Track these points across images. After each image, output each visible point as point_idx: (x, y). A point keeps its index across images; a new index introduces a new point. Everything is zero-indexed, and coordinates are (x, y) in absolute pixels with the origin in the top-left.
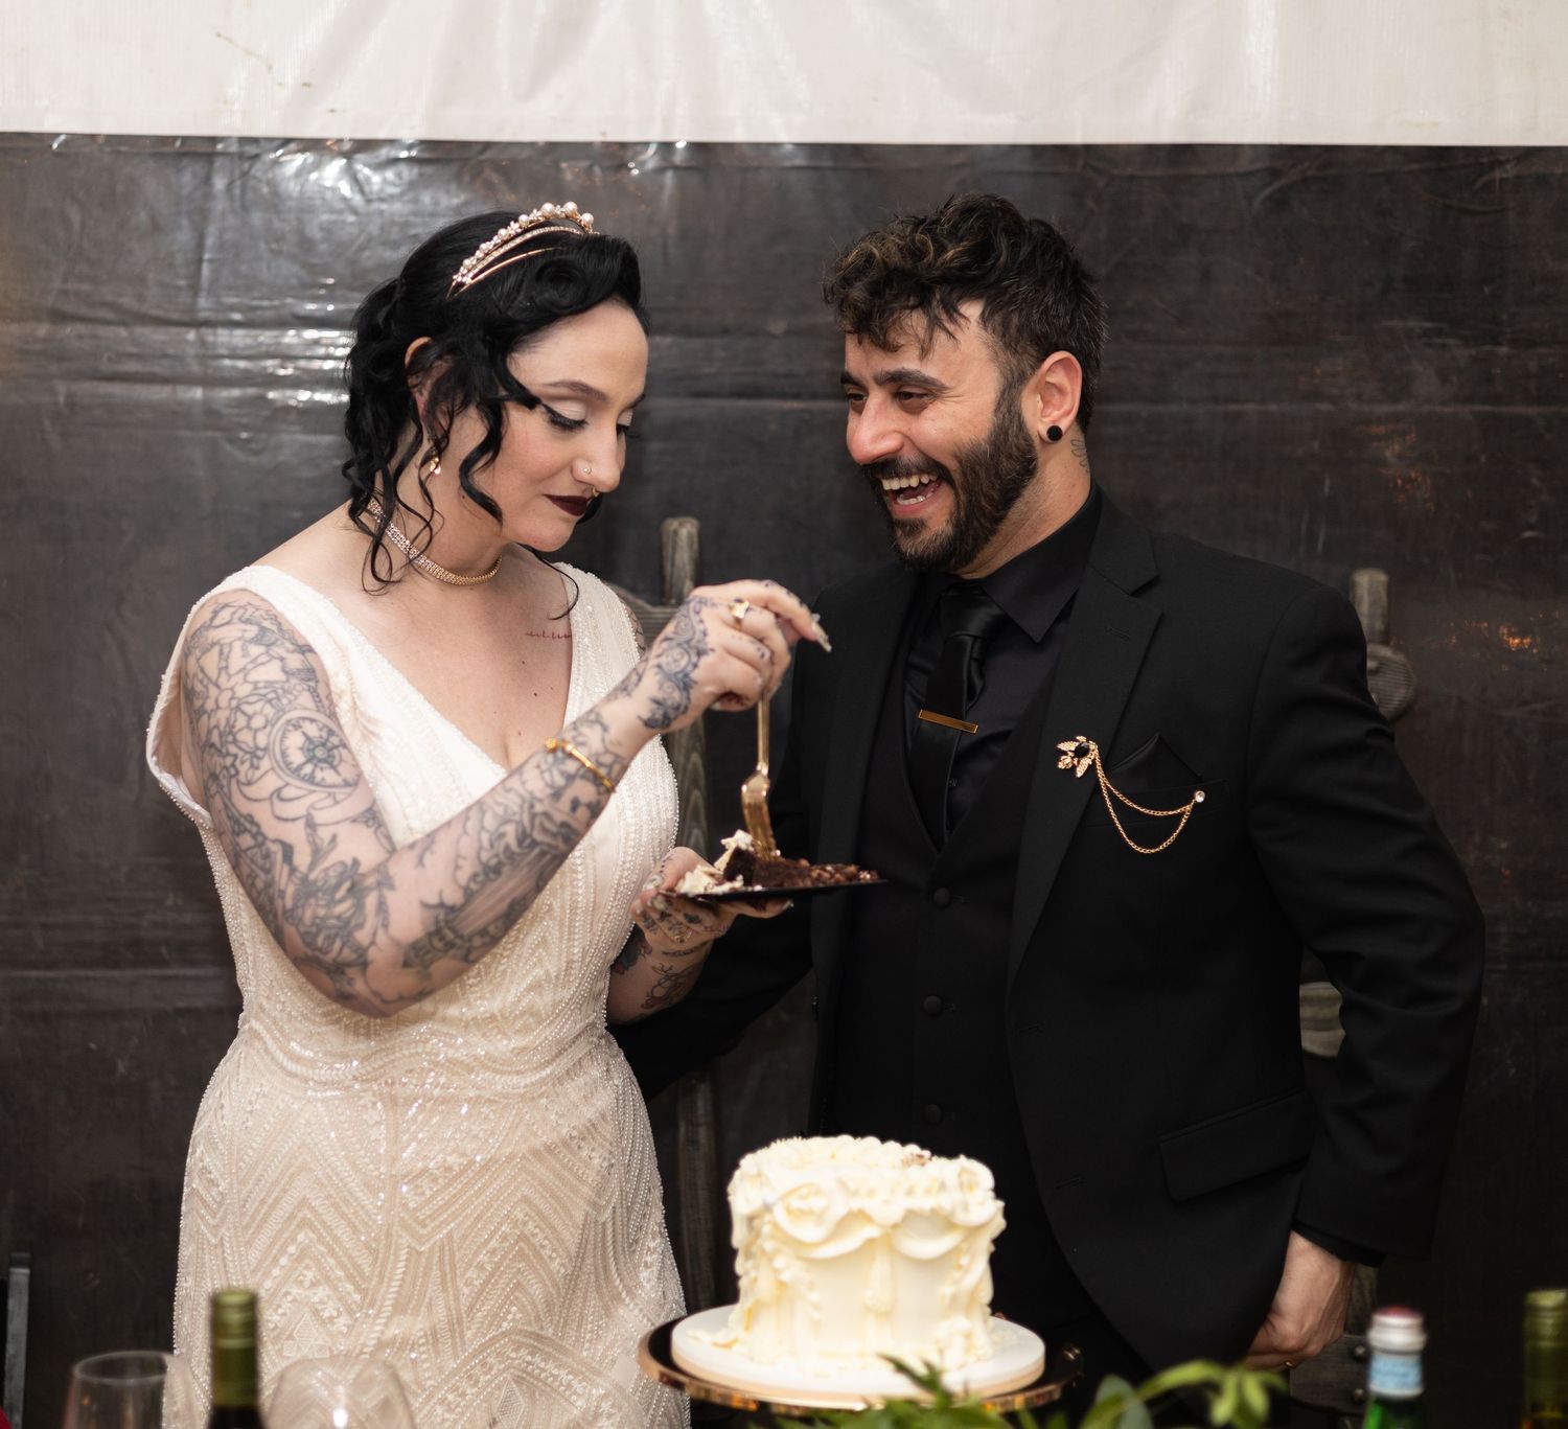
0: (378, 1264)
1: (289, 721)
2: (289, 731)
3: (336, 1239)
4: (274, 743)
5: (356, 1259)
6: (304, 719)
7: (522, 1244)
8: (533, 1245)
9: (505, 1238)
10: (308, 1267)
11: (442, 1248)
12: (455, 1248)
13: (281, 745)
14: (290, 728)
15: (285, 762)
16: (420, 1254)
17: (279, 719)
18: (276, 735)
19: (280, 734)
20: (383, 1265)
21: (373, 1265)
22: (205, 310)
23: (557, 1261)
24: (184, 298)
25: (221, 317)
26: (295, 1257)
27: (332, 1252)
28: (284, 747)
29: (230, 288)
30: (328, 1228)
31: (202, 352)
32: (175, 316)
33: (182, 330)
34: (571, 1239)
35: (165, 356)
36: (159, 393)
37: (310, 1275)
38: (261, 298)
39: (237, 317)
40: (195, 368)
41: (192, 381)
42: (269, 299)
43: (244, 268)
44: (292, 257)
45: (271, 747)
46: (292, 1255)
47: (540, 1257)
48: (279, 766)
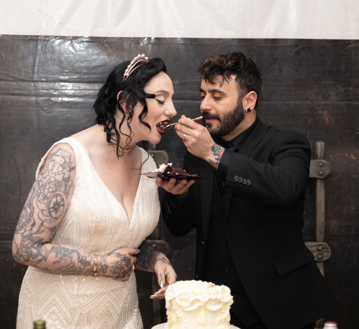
0: (72, 316)
1: (56, 194)
2: (55, 197)
3: (62, 309)
4: (50, 198)
5: (67, 315)
6: (59, 195)
7: (107, 312)
8: (110, 312)
9: (103, 311)
10: (54, 316)
11: (88, 313)
12: (91, 313)
13: (51, 199)
14: (55, 196)
15: (49, 204)
16: (83, 314)
17: (55, 192)
18: (52, 196)
19: (53, 196)
20: (73, 316)
21: (71, 316)
22: (36, 78)
23: (115, 316)
24: (31, 75)
25: (40, 80)
26: (51, 313)
27: (60, 312)
28: (51, 201)
29: (42, 73)
30: (60, 307)
31: (35, 88)
32: (28, 79)
33: (30, 83)
34: (119, 311)
35: (26, 89)
36: (24, 98)
37: (54, 317)
38: (50, 75)
39: (44, 80)
40: (33, 92)
41: (32, 95)
42: (52, 75)
43: (45, 68)
44: (57, 65)
45: (49, 198)
46: (50, 312)
47: (111, 315)
48: (47, 204)
